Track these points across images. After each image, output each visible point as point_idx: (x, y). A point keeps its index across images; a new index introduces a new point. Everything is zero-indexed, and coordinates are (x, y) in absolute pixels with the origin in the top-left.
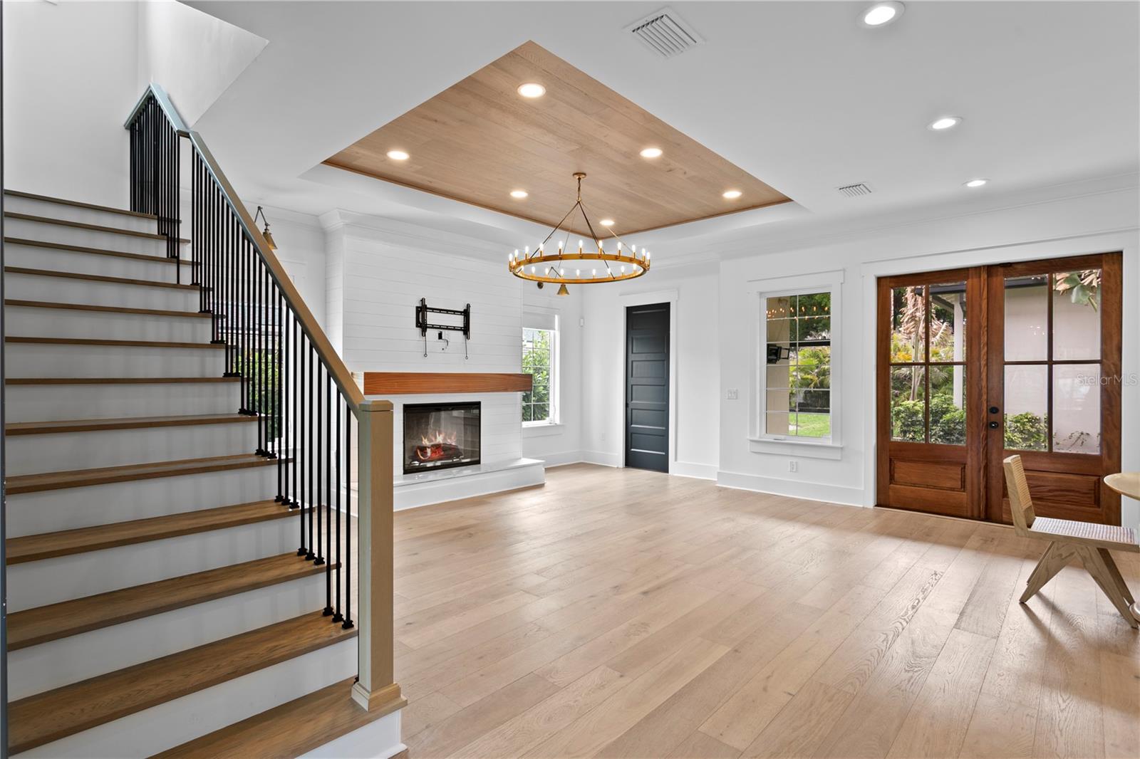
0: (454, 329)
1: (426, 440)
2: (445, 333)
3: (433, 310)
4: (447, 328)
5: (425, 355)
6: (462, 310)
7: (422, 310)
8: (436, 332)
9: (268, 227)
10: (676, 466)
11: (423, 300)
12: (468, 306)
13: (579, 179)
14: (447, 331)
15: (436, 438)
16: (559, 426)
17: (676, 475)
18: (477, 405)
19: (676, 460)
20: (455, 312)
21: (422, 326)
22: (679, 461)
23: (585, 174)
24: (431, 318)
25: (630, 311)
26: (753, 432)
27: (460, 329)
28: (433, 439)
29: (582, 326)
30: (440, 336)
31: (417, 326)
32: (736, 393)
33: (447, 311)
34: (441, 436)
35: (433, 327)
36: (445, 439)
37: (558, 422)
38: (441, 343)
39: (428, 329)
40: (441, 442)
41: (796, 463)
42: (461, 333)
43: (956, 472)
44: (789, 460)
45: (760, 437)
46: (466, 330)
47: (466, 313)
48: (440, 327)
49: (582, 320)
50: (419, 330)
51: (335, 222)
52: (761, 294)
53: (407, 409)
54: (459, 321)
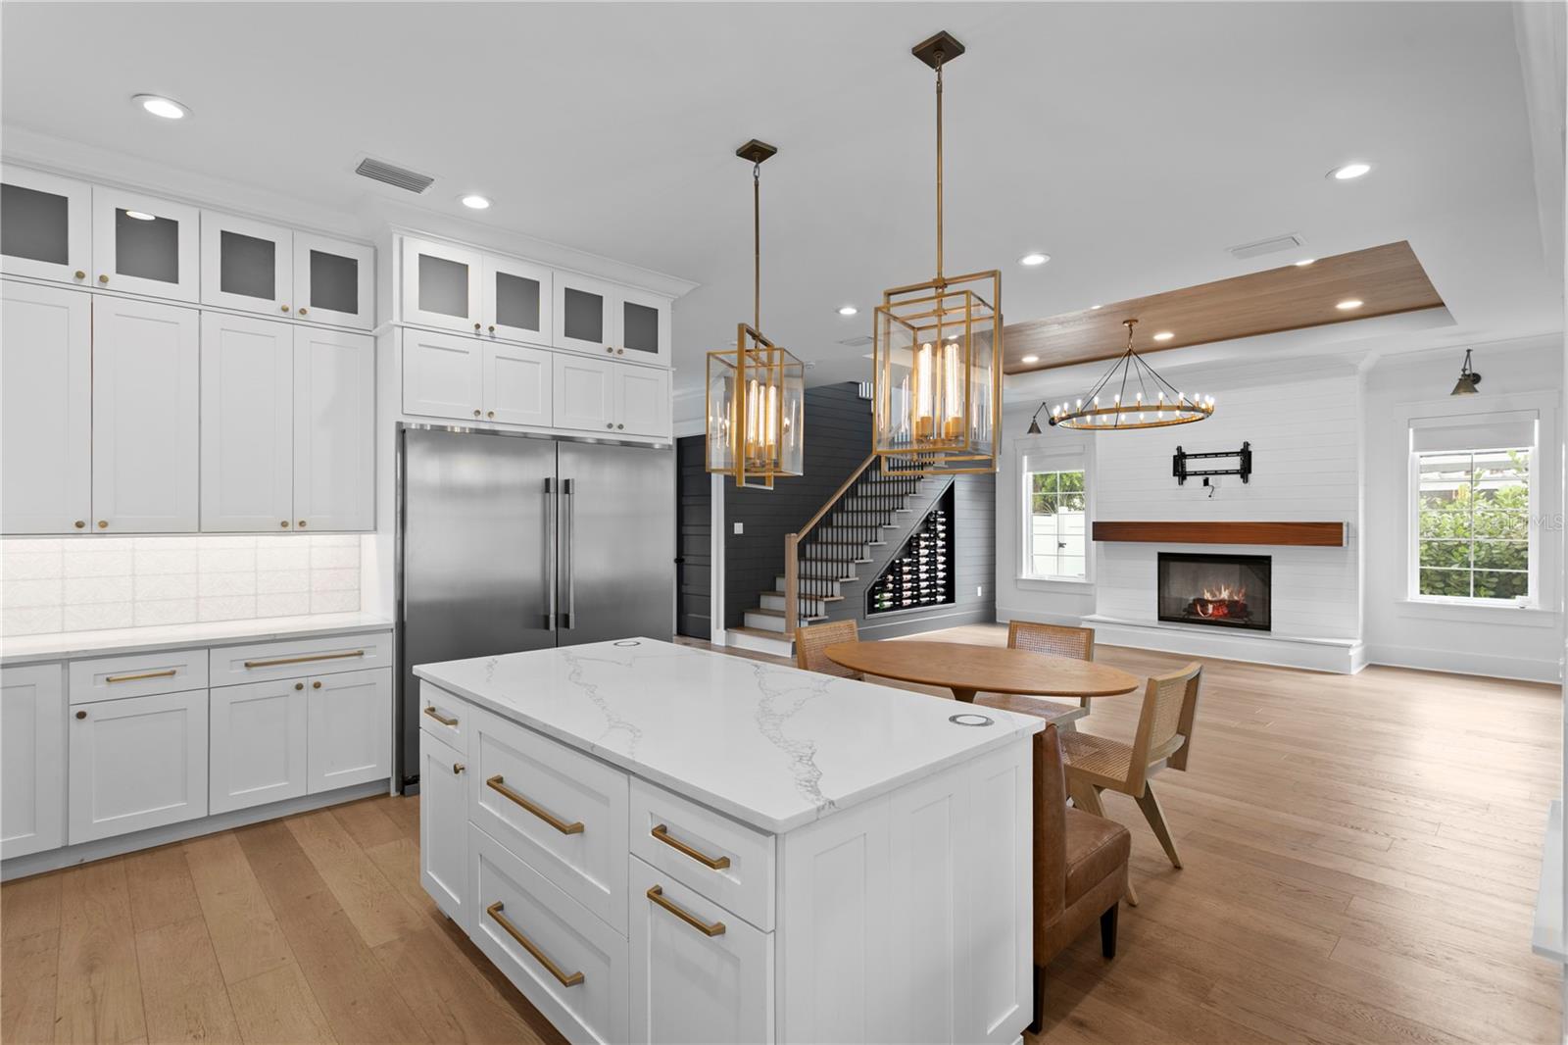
0: (1227, 473)
1: (1208, 594)
2: (1212, 479)
3: (1196, 456)
4: (1216, 473)
6: (1239, 450)
7: (1180, 458)
8: (1201, 479)
11: (1179, 449)
12: (1246, 445)
14: (1215, 476)
15: (1220, 593)
18: (1267, 560)
20: (1227, 454)
21: (1181, 474)
24: (1191, 465)
28: (1217, 593)
30: (1206, 483)
31: (1174, 475)
33: (1217, 455)
34: (1228, 591)
35: (1196, 474)
36: (1231, 594)
37: (1535, 606)
38: (1208, 489)
39: (1188, 477)
40: (1226, 598)
42: (1237, 476)
46: (1245, 471)
47: (1246, 454)
48: (1206, 473)
50: (1176, 479)
53: (1163, 558)
54: (1235, 463)
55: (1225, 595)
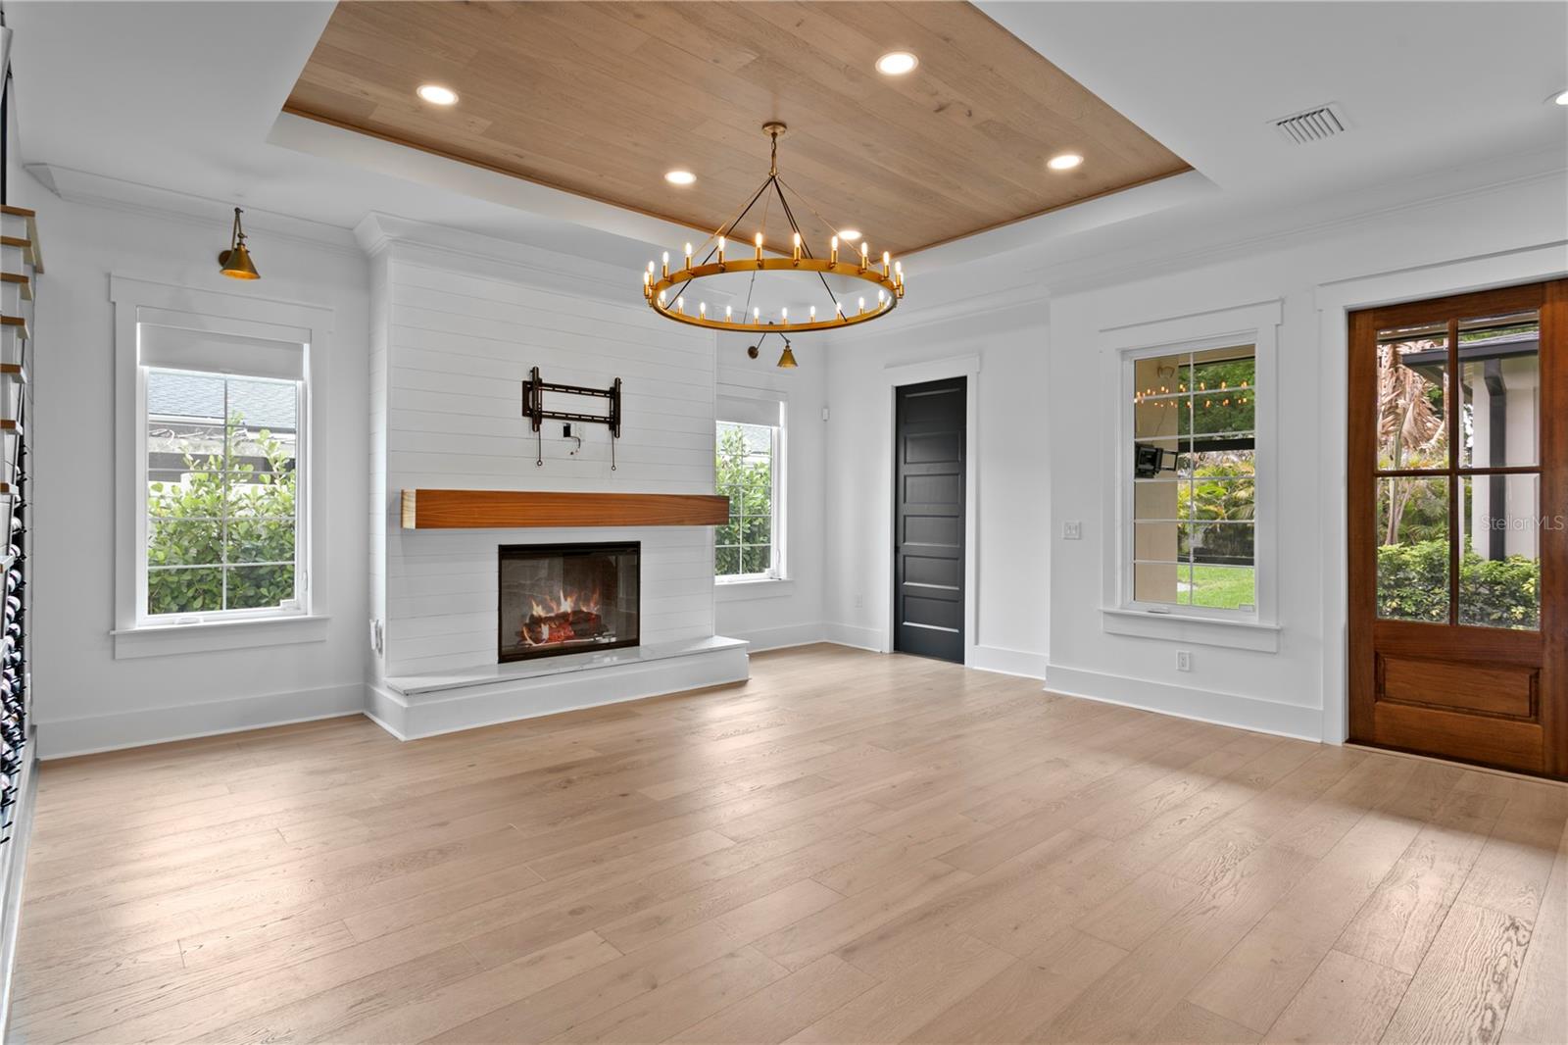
0: (593, 419)
1: (540, 607)
2: (575, 426)
3: (554, 387)
4: (580, 418)
5: (539, 463)
6: (607, 389)
7: (533, 386)
8: (560, 425)
9: (244, 241)
10: (977, 655)
11: (535, 371)
12: (618, 382)
13: (774, 135)
14: (578, 423)
15: (559, 604)
16: (785, 582)
17: (976, 668)
18: (634, 548)
19: (977, 642)
20: (593, 392)
21: (534, 414)
22: (981, 645)
23: (784, 126)
24: (550, 401)
25: (901, 392)
26: (1109, 596)
27: (604, 421)
28: (555, 605)
29: (825, 420)
30: (567, 432)
31: (524, 414)
32: (1079, 528)
33: (580, 391)
34: (569, 599)
35: (554, 416)
36: (576, 603)
37: (784, 576)
38: (569, 444)
39: (544, 420)
40: (569, 610)
41: (1190, 654)
42: (606, 427)
43: (1520, 684)
44: (1178, 649)
45: (1122, 608)
46: (613, 422)
47: (614, 394)
48: (567, 417)
49: (826, 411)
50: (527, 421)
51: (377, 239)
52: (1124, 353)
53: (506, 552)
54: (601, 407)
55: (567, 606)
